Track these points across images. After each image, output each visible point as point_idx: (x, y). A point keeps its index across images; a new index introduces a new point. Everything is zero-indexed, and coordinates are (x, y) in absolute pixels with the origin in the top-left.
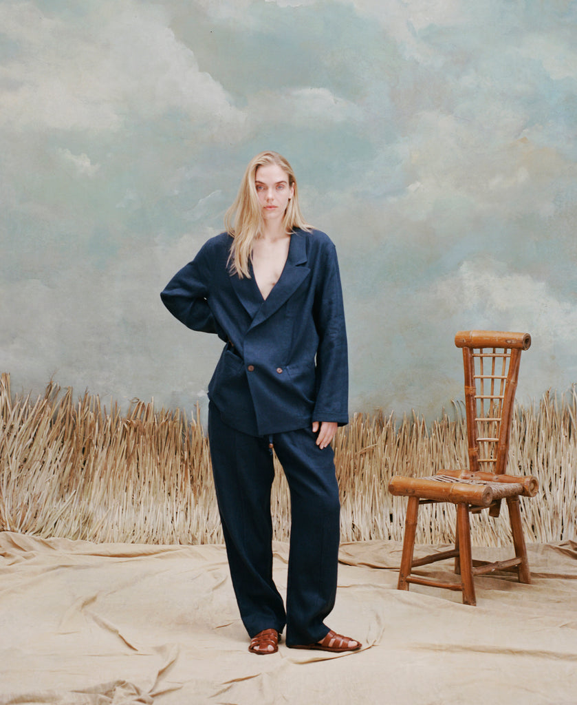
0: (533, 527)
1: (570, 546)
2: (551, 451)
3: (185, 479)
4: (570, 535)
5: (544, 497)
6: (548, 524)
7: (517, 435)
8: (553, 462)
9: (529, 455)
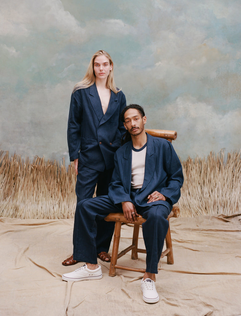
0: (206, 208)
1: (221, 216)
2: (212, 177)
4: (221, 212)
5: (210, 196)
6: (212, 207)
7: (198, 170)
8: (213, 181)
9: (203, 178)
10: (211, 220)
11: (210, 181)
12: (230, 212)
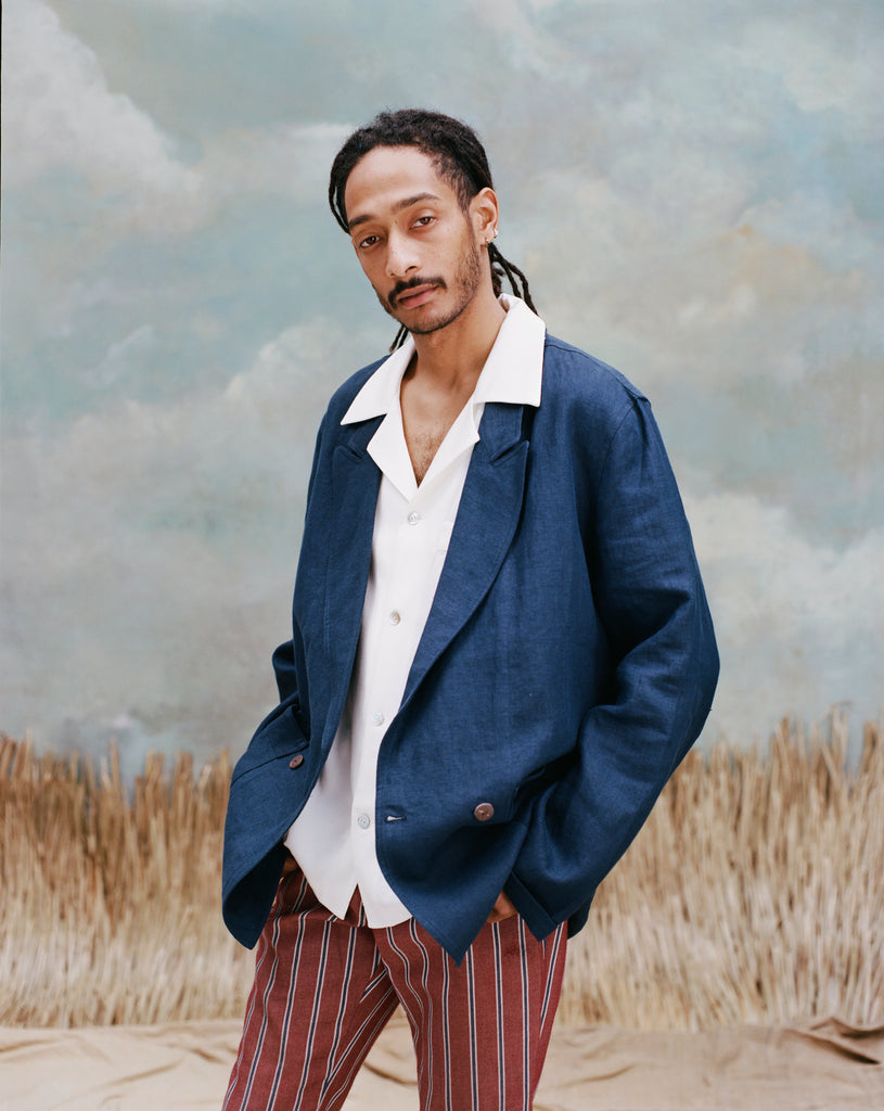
0: (759, 985)
1: (831, 1028)
2: (792, 832)
3: (93, 888)
4: (831, 1004)
5: (780, 925)
6: (788, 980)
7: (726, 801)
8: (795, 854)
9: (751, 842)
10: (779, 1045)
11: (782, 855)
12: (871, 1005)
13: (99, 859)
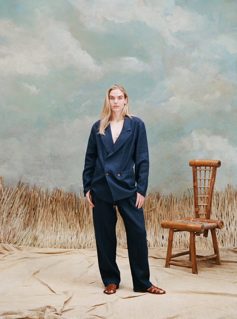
0: (222, 241)
2: (230, 210)
3: (77, 221)
5: (227, 228)
6: (228, 240)
7: (215, 203)
8: (230, 214)
9: (221, 211)
10: (226, 252)
11: (228, 214)
13: (78, 215)
